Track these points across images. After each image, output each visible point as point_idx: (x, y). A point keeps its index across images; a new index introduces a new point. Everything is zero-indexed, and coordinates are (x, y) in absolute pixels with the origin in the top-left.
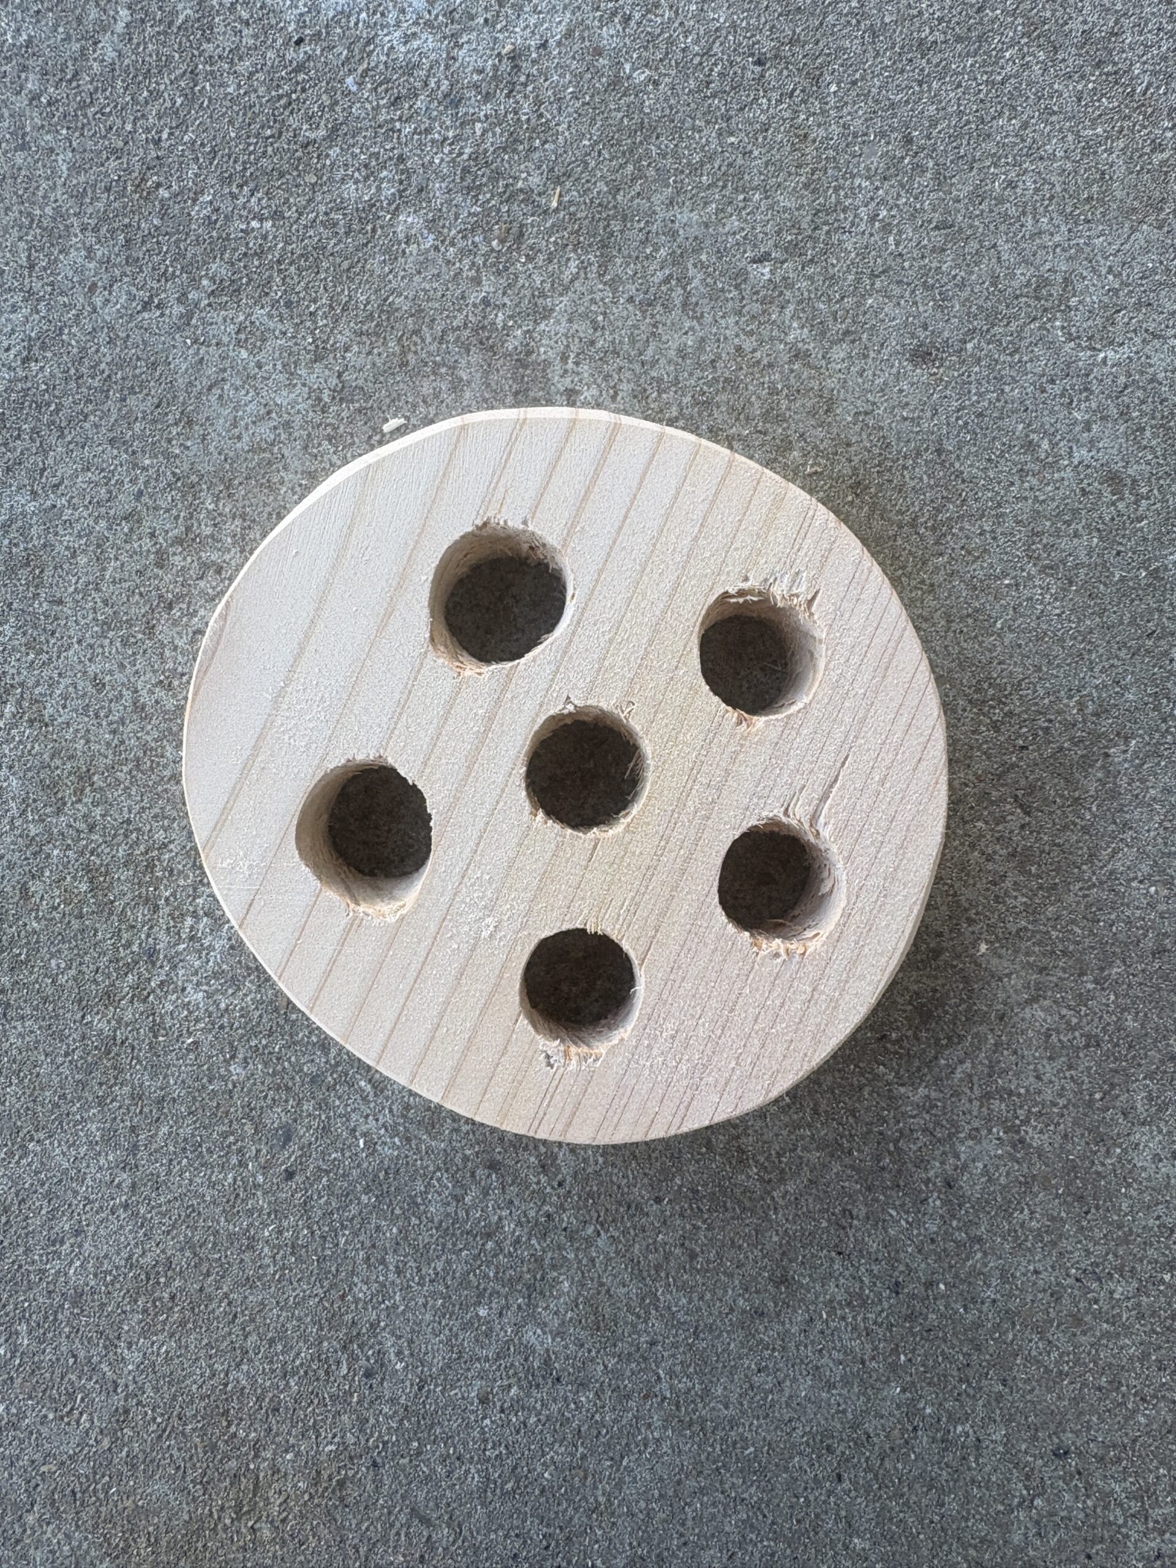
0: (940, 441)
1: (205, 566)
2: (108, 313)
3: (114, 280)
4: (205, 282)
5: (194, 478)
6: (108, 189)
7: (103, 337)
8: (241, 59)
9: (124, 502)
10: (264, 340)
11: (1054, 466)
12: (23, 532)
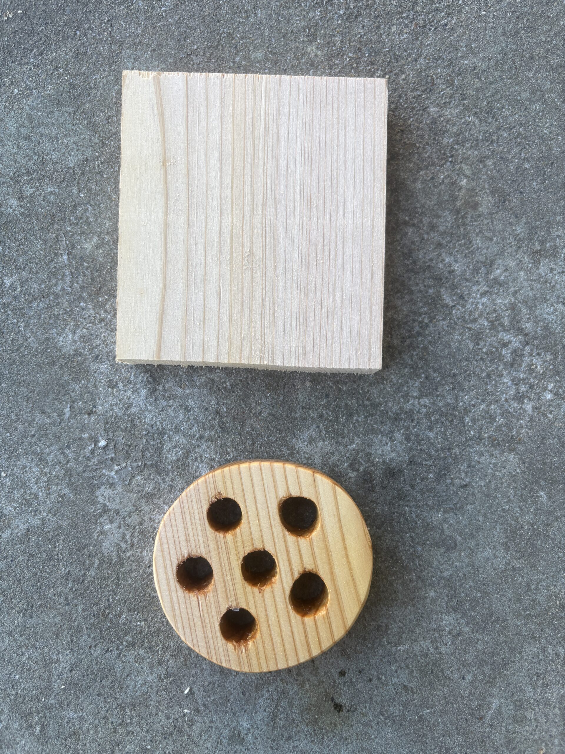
0: (351, 679)
1: (128, 732)
2: (95, 655)
3: (97, 644)
4: (124, 643)
5: (123, 705)
6: (94, 616)
7: (94, 662)
8: (132, 572)
9: (103, 714)
10: (143, 660)
11: (387, 685)
12: (73, 724)
